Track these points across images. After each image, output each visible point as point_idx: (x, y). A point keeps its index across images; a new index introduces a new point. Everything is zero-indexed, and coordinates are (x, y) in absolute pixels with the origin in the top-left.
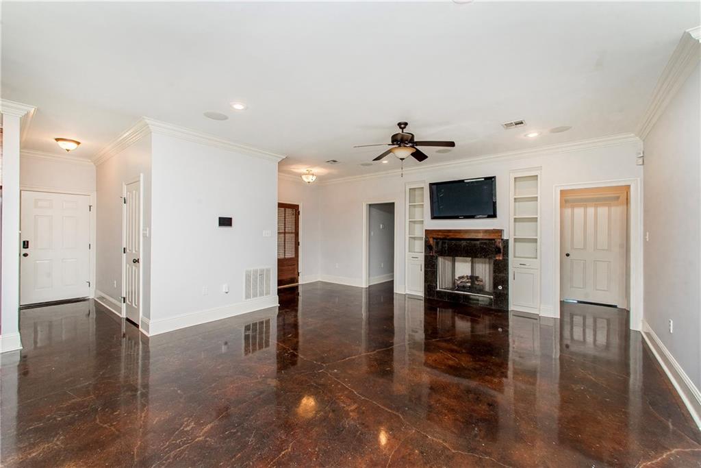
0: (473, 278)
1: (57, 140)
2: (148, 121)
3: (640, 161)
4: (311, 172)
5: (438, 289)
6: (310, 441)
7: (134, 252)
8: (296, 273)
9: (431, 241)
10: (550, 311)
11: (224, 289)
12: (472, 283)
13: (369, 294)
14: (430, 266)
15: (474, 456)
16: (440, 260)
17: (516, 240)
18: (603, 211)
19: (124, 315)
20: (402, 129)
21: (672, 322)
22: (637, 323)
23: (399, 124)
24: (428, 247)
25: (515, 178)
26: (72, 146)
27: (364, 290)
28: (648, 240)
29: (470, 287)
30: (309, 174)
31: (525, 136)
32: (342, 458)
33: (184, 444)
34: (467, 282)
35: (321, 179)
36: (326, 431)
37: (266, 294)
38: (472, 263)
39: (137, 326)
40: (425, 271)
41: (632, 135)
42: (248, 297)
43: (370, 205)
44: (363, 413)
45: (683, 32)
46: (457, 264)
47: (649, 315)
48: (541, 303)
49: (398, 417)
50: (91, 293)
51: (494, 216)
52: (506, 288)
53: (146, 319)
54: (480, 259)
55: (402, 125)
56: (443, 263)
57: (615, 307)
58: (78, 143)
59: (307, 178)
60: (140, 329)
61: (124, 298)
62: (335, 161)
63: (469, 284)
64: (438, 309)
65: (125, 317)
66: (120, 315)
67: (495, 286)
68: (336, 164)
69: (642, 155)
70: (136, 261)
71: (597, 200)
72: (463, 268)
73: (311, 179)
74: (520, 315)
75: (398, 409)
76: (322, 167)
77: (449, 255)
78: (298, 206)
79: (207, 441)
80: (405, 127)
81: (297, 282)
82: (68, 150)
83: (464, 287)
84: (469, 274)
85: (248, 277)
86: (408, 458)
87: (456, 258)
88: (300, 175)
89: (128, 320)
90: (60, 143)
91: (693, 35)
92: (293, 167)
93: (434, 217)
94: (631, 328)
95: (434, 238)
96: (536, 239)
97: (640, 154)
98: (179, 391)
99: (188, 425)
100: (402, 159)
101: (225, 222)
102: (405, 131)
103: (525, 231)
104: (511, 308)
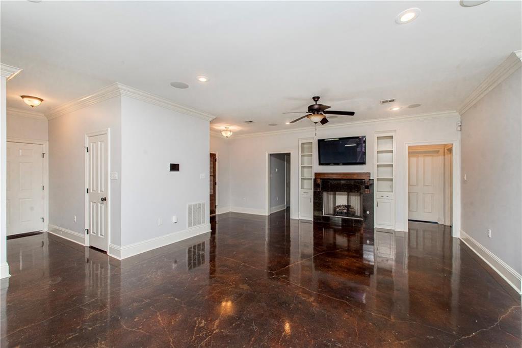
0: (348, 207)
1: (23, 97)
2: (119, 86)
3: (459, 128)
4: (228, 129)
5: (323, 215)
6: (297, 324)
7: (99, 192)
8: (214, 206)
9: (319, 181)
10: (402, 227)
11: (174, 219)
12: (348, 210)
13: (270, 220)
14: (317, 199)
15: (406, 323)
16: (325, 194)
17: (378, 180)
18: (429, 159)
19: (87, 244)
20: (316, 101)
21: (490, 230)
22: (457, 233)
23: (314, 98)
24: (316, 185)
25: (378, 137)
26: (36, 103)
27: (267, 218)
28: (465, 179)
29: (346, 213)
30: (227, 131)
31: (391, 109)
32: (325, 333)
33: (207, 336)
34: (344, 210)
35: (235, 134)
36: (303, 316)
37: (203, 223)
38: (348, 195)
39: (105, 252)
40: (314, 202)
41: (455, 111)
42: (190, 225)
43: (270, 154)
44: (321, 302)
45: (512, 52)
46: (337, 197)
47: (465, 227)
48: (396, 222)
49: (345, 303)
50: (44, 228)
51: (363, 163)
52: (372, 213)
53: (116, 247)
54: (353, 193)
55: (316, 99)
56: (327, 197)
57: (437, 223)
58: (42, 100)
59: (226, 134)
60: (109, 254)
61: (88, 230)
62: (251, 122)
63: (345, 211)
64: (323, 229)
65: (88, 245)
66: (83, 244)
67: (365, 211)
68: (251, 124)
69: (460, 125)
70: (104, 199)
71: (425, 152)
72: (342, 200)
73: (229, 134)
74: (382, 231)
75: (342, 298)
76: (239, 126)
77: (332, 191)
78: (215, 154)
79: (223, 332)
80: (318, 100)
81: (215, 213)
82: (33, 106)
83: (341, 213)
84: (346, 203)
85: (190, 209)
86: (367, 328)
87: (337, 193)
88: (221, 131)
89: (92, 247)
90: (26, 100)
91: (518, 55)
92: (216, 125)
93: (320, 164)
94: (453, 236)
95: (321, 179)
96: (392, 179)
97: (459, 124)
98: (176, 299)
99: (200, 323)
100: (316, 123)
101: (174, 167)
102: (318, 103)
103: (385, 173)
104: (376, 226)
